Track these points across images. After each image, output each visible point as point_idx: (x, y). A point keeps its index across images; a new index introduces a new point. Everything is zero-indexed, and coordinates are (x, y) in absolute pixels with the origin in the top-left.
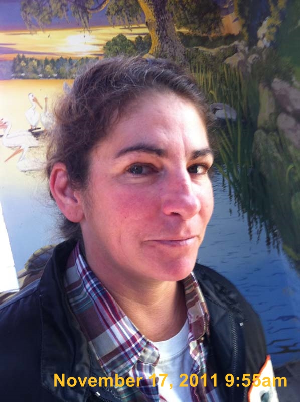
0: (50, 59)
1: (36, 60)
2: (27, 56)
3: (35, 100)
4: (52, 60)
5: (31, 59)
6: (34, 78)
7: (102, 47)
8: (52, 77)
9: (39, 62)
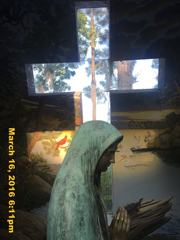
0: (143, 122)
1: (138, 122)
2: (134, 121)
3: (135, 137)
4: (144, 122)
5: (136, 122)
6: (136, 129)
7: (165, 117)
8: (143, 128)
9: (139, 123)
